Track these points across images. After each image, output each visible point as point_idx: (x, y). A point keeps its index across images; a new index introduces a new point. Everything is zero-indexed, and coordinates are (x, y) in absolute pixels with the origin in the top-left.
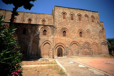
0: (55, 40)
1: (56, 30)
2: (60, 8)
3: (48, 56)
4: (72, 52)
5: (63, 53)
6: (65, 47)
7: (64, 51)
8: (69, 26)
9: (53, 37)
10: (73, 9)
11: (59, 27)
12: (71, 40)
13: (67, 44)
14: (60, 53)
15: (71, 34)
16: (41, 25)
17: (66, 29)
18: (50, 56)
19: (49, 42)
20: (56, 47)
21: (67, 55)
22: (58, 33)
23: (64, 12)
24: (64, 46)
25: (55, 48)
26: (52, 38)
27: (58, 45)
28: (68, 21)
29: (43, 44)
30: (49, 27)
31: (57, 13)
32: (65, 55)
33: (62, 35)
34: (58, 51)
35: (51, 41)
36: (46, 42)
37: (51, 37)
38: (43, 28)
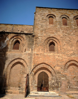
0: (33, 57)
1: (36, 41)
2: (45, 9)
3: (18, 88)
4: (69, 83)
5: (50, 82)
6: (52, 71)
7: (52, 79)
8: (61, 33)
9: (30, 52)
10: (66, 10)
11: (41, 36)
12: (66, 58)
13: (58, 65)
14: (43, 83)
15: (65, 47)
16: (10, 33)
17: (54, 39)
18: (22, 89)
19: (22, 61)
20: (35, 70)
21: (57, 87)
22: (41, 46)
23: (51, 14)
24: (51, 69)
25: (33, 73)
26: (29, 54)
27: (39, 67)
28: (59, 26)
29: (11, 65)
30: (24, 36)
31: (39, 16)
32: (53, 89)
33: (48, 49)
34: (38, 79)
35: (26, 60)
36: (16, 61)
37: (27, 52)
38: (15, 37)
